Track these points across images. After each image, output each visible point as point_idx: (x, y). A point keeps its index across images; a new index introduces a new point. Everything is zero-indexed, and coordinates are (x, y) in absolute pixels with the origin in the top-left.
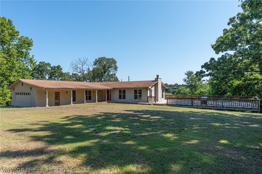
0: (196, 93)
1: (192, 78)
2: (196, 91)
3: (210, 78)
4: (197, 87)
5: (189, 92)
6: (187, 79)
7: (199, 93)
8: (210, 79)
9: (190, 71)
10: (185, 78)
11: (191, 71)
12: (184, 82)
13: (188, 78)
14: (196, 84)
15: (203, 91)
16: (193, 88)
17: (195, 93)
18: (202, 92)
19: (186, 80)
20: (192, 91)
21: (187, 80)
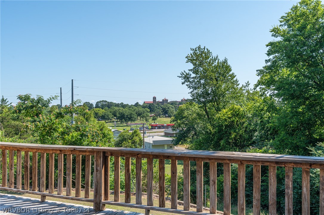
0: (219, 118)
1: (206, 71)
2: (218, 110)
3: (269, 60)
4: (223, 97)
5: (198, 114)
6: (191, 73)
7: (230, 118)
8: (269, 64)
9: (199, 48)
10: (187, 72)
11: (202, 47)
12: (183, 83)
13: (195, 71)
14: (218, 88)
15: (241, 109)
16: (211, 101)
17: (217, 115)
18: (238, 115)
19: (188, 78)
20: (206, 112)
21: (193, 75)
